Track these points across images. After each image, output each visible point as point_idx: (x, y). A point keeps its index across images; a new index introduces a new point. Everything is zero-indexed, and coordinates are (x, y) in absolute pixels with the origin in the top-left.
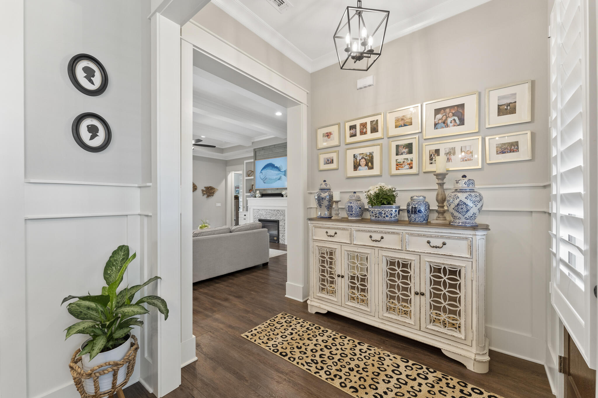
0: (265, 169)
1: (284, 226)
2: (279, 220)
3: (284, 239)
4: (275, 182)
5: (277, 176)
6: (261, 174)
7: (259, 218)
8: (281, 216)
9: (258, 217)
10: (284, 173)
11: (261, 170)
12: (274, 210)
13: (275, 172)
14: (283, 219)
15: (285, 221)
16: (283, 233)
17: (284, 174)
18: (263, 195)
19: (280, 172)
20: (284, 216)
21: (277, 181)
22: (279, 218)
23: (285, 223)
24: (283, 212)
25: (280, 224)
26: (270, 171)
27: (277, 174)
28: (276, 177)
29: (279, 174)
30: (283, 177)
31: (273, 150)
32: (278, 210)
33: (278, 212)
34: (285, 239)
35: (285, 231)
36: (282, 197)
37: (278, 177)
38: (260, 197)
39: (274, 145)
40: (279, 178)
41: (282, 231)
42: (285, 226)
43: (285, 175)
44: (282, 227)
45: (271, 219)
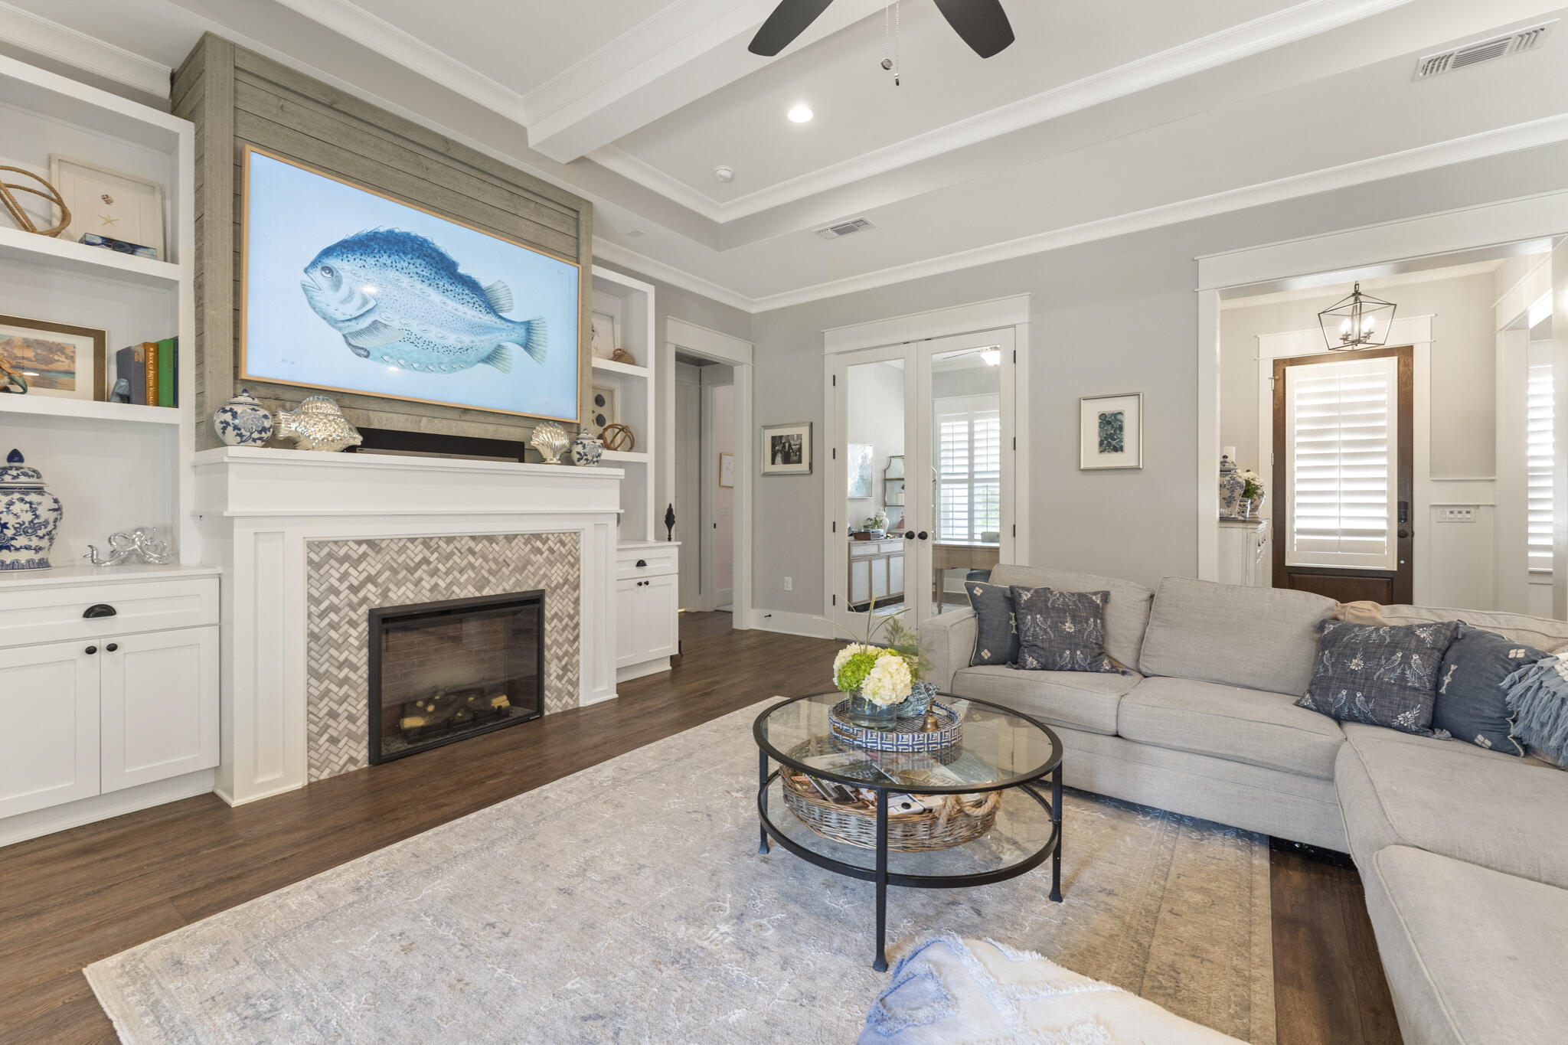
0: (371, 261)
1: (571, 617)
2: (541, 587)
3: (570, 681)
4: (453, 369)
5: (474, 339)
6: (318, 276)
7: (377, 602)
8: (552, 564)
9: (365, 600)
10: (521, 332)
11: (328, 252)
12: (507, 537)
13: (460, 307)
14: (566, 581)
15: (576, 587)
16: (566, 653)
17: (522, 340)
18: (375, 440)
19: (498, 321)
20: (572, 566)
21: (473, 364)
22: (545, 576)
23: (577, 602)
24: (563, 544)
25: (552, 606)
26: (419, 285)
27: (475, 328)
28: (467, 340)
29: (487, 329)
30: (514, 351)
31: (422, 159)
32: (537, 536)
33: (539, 544)
34: (575, 684)
35: (577, 638)
36: (520, 462)
37: (486, 344)
38: (351, 449)
39: (446, 141)
40: (485, 354)
41: (560, 646)
42: (577, 613)
43: (527, 346)
44: (560, 626)
45: (487, 592)
